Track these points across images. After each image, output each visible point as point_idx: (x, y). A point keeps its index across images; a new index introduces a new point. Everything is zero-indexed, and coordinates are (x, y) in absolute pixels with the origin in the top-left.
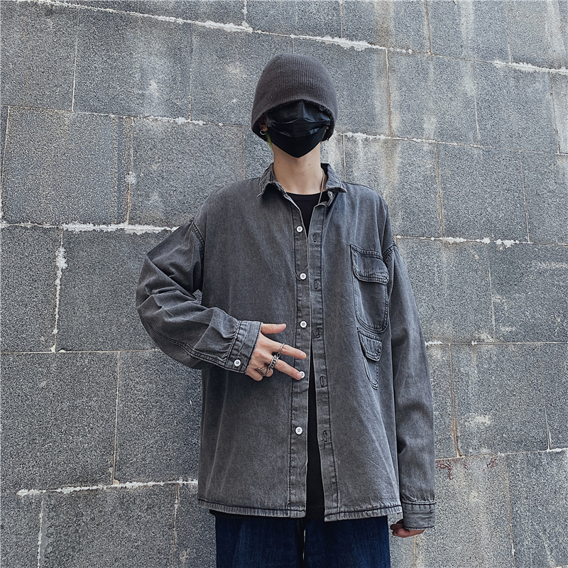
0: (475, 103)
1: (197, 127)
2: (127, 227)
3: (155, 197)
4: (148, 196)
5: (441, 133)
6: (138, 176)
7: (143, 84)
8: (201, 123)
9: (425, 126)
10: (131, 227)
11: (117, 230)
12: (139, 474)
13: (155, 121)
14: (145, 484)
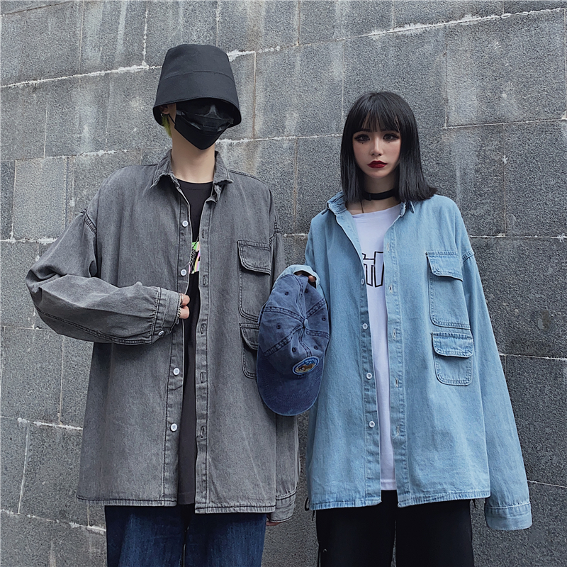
7: (81, 130)
8: (113, 152)
9: (287, 123)
13: (86, 155)
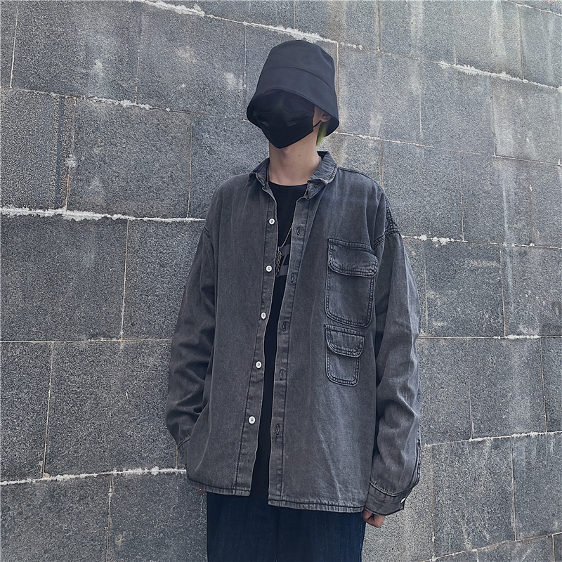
0: (420, 103)
1: (143, 111)
2: (65, 212)
3: (96, 183)
4: (88, 181)
5: (386, 131)
6: (79, 160)
7: (88, 63)
8: (147, 107)
9: (371, 123)
10: (69, 213)
11: (55, 215)
12: (71, 466)
13: (99, 103)
14: (77, 476)
